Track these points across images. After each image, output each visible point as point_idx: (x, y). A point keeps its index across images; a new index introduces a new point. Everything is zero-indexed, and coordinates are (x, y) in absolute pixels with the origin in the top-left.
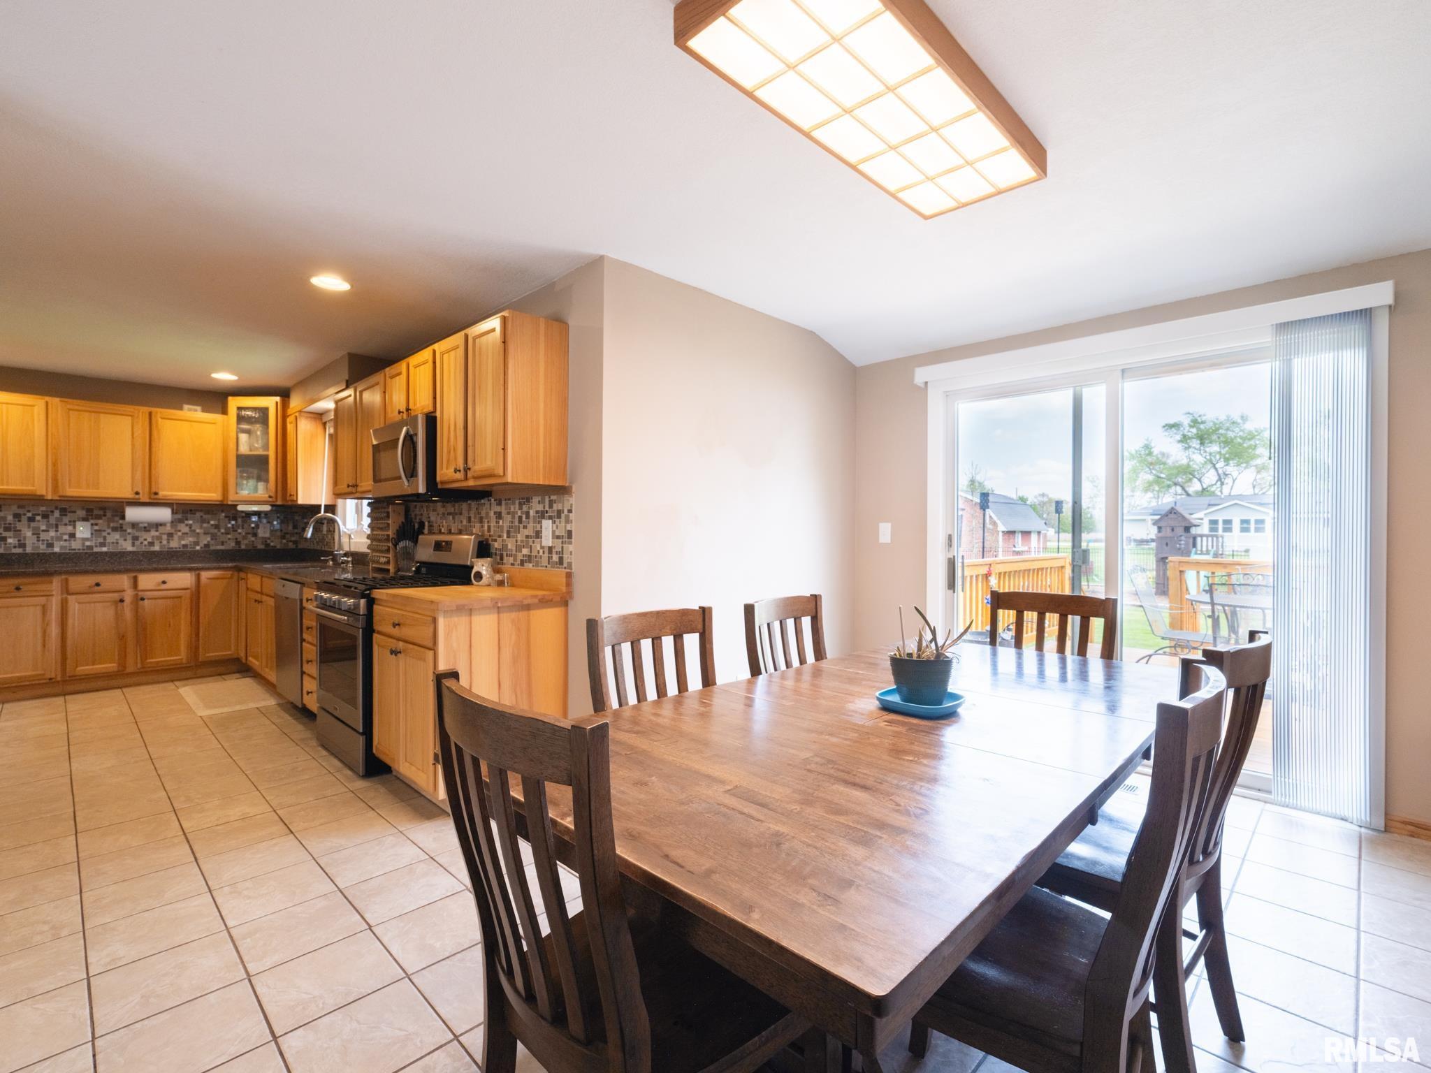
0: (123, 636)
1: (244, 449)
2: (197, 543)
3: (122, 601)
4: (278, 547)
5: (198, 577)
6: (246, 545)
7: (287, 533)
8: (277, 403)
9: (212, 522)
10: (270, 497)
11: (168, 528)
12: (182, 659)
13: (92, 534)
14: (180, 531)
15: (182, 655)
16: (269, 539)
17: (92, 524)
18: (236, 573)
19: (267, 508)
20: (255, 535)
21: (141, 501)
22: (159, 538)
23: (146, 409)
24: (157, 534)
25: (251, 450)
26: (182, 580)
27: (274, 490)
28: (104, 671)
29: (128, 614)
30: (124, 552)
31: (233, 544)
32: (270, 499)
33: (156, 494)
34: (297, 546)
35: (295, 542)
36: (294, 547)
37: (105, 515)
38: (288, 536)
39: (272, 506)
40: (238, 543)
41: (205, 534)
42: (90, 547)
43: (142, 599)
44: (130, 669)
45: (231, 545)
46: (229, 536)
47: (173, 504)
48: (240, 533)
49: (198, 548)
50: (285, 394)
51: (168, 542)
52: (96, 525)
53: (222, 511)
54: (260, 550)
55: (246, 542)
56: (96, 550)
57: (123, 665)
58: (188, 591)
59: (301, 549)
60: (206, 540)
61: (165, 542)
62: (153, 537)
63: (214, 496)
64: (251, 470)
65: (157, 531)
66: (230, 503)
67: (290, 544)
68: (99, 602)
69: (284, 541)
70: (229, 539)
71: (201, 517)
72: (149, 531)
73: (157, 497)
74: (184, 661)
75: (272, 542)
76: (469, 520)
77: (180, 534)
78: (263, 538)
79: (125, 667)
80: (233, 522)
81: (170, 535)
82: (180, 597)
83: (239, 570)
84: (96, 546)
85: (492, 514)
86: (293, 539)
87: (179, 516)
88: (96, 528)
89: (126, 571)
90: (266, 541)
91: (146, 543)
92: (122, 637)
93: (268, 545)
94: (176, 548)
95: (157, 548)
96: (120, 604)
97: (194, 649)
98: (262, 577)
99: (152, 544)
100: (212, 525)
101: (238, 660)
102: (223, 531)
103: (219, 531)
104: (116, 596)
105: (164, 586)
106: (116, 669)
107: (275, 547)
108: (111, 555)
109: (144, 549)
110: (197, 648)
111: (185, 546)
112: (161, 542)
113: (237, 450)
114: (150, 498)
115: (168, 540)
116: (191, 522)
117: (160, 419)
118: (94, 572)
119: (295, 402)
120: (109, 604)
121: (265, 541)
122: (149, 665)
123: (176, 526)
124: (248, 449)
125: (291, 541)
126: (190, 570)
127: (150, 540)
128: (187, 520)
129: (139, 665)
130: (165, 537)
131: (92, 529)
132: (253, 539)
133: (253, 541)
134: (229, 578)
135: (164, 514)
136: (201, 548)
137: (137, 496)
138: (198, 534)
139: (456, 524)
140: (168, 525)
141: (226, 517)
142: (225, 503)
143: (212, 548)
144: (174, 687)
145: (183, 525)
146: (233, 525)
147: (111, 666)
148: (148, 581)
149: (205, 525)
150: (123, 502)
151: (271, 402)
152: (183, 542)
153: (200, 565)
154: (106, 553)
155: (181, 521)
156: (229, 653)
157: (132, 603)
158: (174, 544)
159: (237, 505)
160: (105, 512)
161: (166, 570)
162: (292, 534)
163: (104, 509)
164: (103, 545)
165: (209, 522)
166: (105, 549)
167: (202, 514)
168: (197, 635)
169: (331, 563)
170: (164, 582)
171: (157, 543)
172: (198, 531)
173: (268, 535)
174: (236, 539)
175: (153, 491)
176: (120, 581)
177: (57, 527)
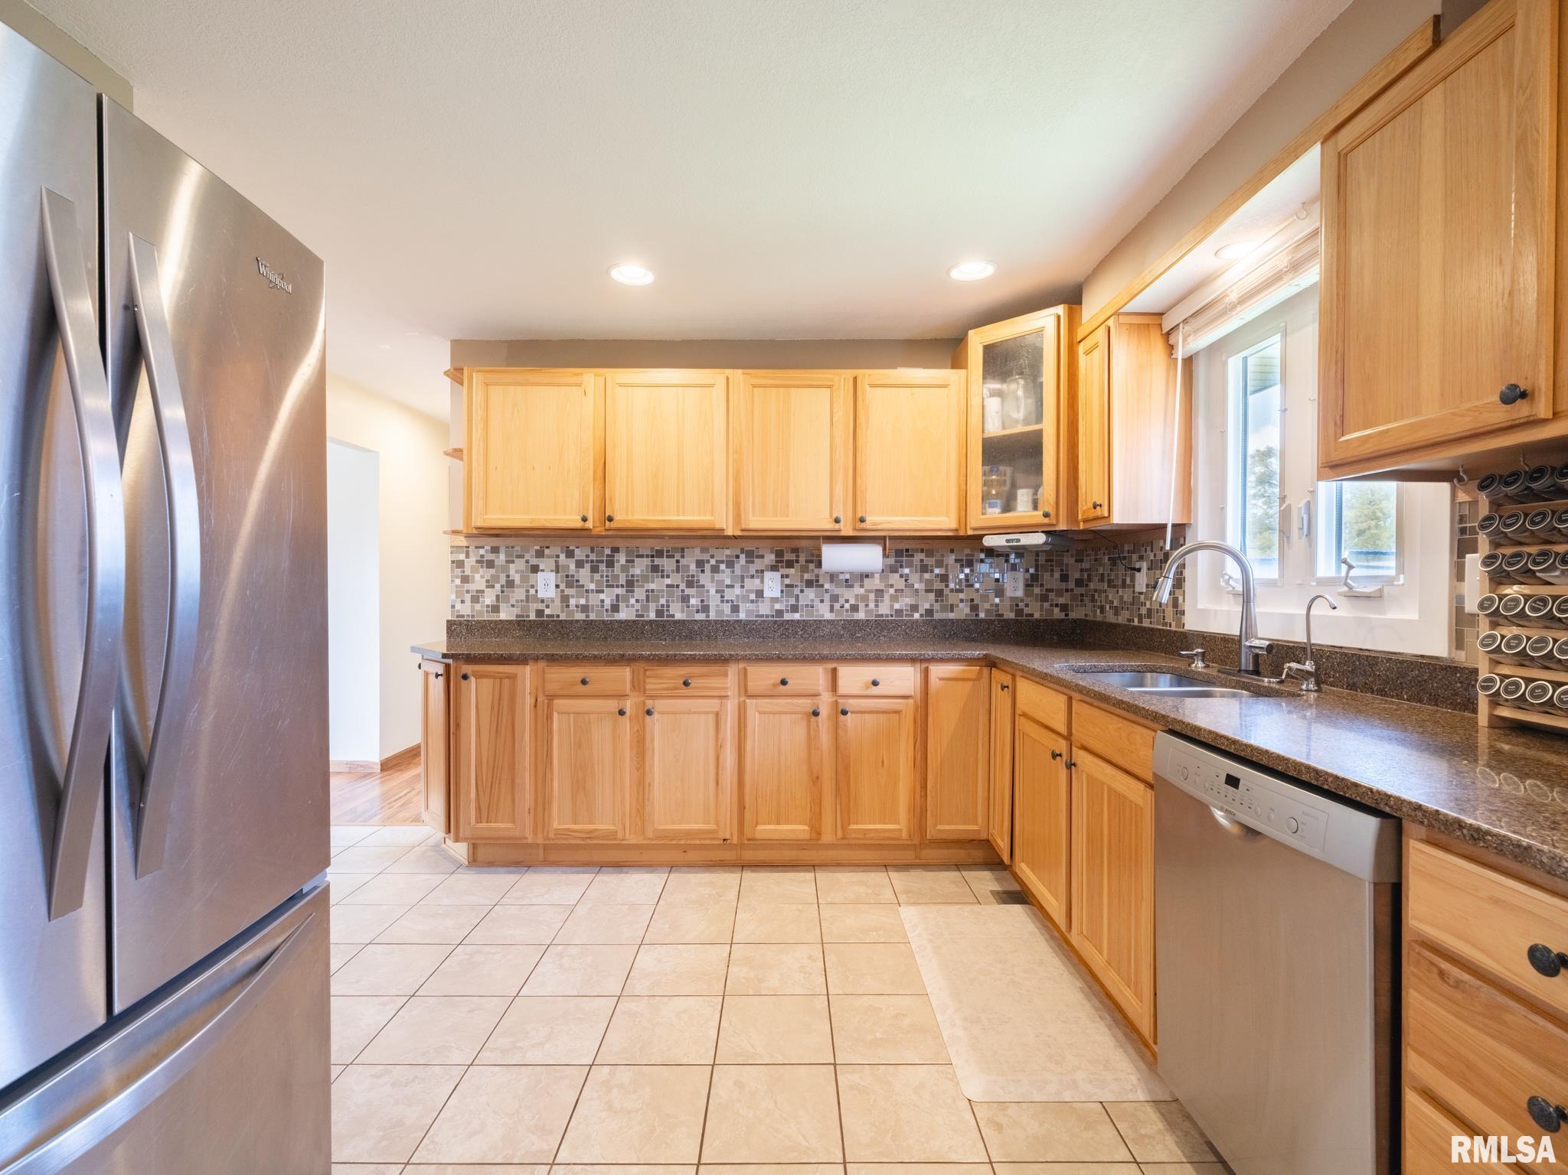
0: (818, 778)
1: (994, 428)
2: (914, 608)
3: (816, 714)
4: (1037, 615)
5: (926, 673)
6: (987, 611)
7: (1051, 590)
8: (1059, 317)
9: (937, 571)
10: (1046, 515)
11: (876, 583)
12: (900, 830)
13: (782, 591)
14: (892, 586)
15: (899, 825)
16: (1022, 601)
17: (782, 576)
18: (986, 671)
19: (1039, 539)
20: (1000, 593)
21: (843, 533)
22: (865, 598)
23: (848, 374)
24: (862, 591)
25: (1004, 428)
26: (900, 678)
27: (1052, 500)
28: (792, 836)
29: (825, 738)
30: (820, 621)
31: (967, 610)
32: (1046, 521)
33: (862, 520)
34: (1067, 615)
35: (1064, 608)
36: (1062, 616)
37: (797, 562)
38: (1052, 595)
39: (1047, 533)
40: (974, 608)
41: (927, 591)
42: (780, 613)
43: (844, 713)
44: (827, 837)
45: (963, 611)
46: (962, 596)
47: (884, 538)
48: (977, 590)
49: (917, 616)
50: (1072, 297)
51: (877, 606)
52: (787, 576)
53: (952, 551)
54: (1007, 621)
55: (987, 606)
56: (787, 616)
57: (818, 833)
58: (911, 701)
59: (1075, 621)
60: (927, 602)
61: (872, 605)
62: (857, 596)
63: (942, 521)
64: (1001, 468)
65: (862, 586)
66: (970, 532)
67: (1056, 610)
68: (786, 713)
69: (1046, 605)
70: (962, 601)
71: (922, 561)
72: (852, 586)
73: (863, 525)
74: (904, 835)
75: (1027, 605)
77: (892, 591)
78: (1012, 599)
79: (819, 834)
80: (967, 571)
81: (879, 593)
82: (898, 712)
83: (991, 663)
84: (787, 611)
86: (1061, 601)
87: (891, 561)
88: (787, 581)
89: (824, 659)
90: (1017, 605)
91: (847, 606)
92: (816, 779)
93: (1019, 612)
94: (887, 616)
95: (861, 615)
96: (813, 718)
97: (920, 814)
98: (1070, 699)
99: (855, 608)
100: (937, 576)
101: (987, 844)
102: (952, 585)
103: (947, 586)
104: (807, 704)
105: (875, 691)
106: (807, 836)
107: (1032, 615)
108: (804, 624)
109: (845, 616)
110: (924, 811)
111: (899, 612)
112: (867, 605)
113: (983, 432)
114: (855, 529)
115: (876, 601)
116: (907, 571)
117: (868, 387)
118: (779, 659)
119: (1096, 305)
120: (800, 716)
121: (1015, 603)
122: (853, 836)
123: (888, 577)
124: (1001, 428)
125: (1057, 605)
126: (913, 660)
127: (852, 601)
128: (901, 567)
129: (840, 834)
130: (872, 596)
131: (782, 582)
132: (997, 600)
133: (997, 605)
134: (973, 680)
135: (870, 557)
136: (921, 615)
137: (837, 526)
138: (917, 591)
140: (877, 576)
141: (957, 561)
142: (962, 533)
143: (937, 616)
144: (888, 895)
145: (897, 576)
146: (966, 575)
147: (798, 829)
148: (853, 677)
149: (927, 576)
150: (818, 538)
151: (1045, 322)
152: (897, 606)
153: (930, 653)
154: (798, 621)
155: (893, 569)
156: (975, 827)
157: (829, 717)
158: (884, 609)
159: (981, 537)
160: (798, 556)
161: (878, 659)
162: (1059, 593)
163: (795, 550)
164: (794, 609)
165: (932, 571)
166: (797, 616)
167: (921, 556)
168: (924, 787)
169: (1200, 664)
170: (875, 683)
171: (862, 606)
172: (916, 586)
173: (1020, 593)
174: (972, 600)
175: (859, 515)
176: (814, 676)
177: (743, 581)
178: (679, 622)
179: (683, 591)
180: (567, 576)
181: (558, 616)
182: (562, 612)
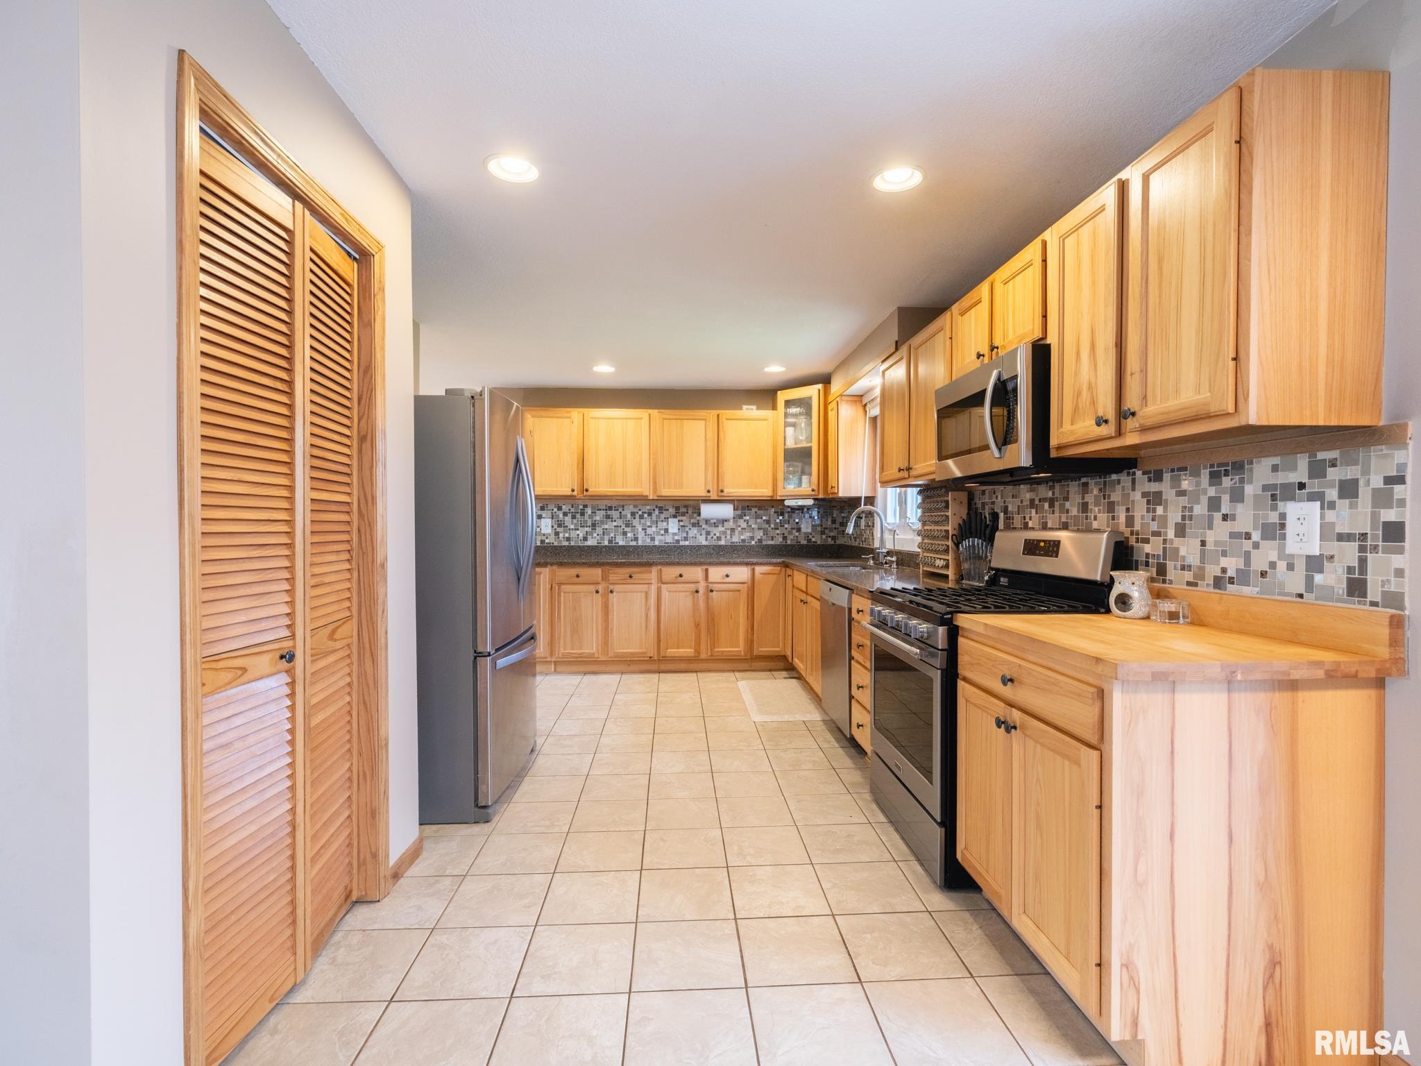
0: (698, 625)
1: (791, 444)
2: (752, 538)
3: (697, 592)
4: (819, 542)
5: (753, 570)
6: (791, 540)
7: (827, 528)
8: (819, 390)
9: (764, 518)
10: (813, 490)
11: (731, 524)
12: (740, 651)
13: (679, 529)
14: (740, 526)
15: (740, 648)
16: (811, 534)
17: (679, 521)
18: (783, 569)
19: (810, 502)
20: (799, 530)
21: (712, 498)
22: (724, 533)
23: (714, 413)
24: (723, 529)
25: (796, 444)
26: (740, 573)
27: (816, 483)
28: (685, 655)
29: (702, 605)
30: (700, 546)
31: (781, 539)
32: (813, 493)
33: (722, 491)
34: (835, 542)
35: (834, 538)
36: (833, 542)
37: (687, 513)
38: (827, 531)
39: (815, 499)
40: (785, 538)
41: (759, 529)
42: (678, 541)
43: (712, 591)
44: (703, 656)
45: (779, 540)
46: (778, 531)
47: (734, 500)
48: (786, 529)
49: (753, 543)
50: (826, 380)
51: (731, 537)
52: (682, 521)
53: (773, 507)
54: (802, 545)
55: (791, 537)
56: (682, 543)
57: (698, 652)
58: (746, 585)
59: (839, 545)
60: (759, 534)
61: (729, 537)
62: (720, 532)
63: (764, 492)
64: (796, 464)
65: (723, 526)
66: (778, 498)
67: (829, 539)
68: (682, 592)
69: (824, 537)
70: (778, 534)
71: (756, 512)
72: (718, 526)
73: (722, 494)
74: (742, 654)
75: (813, 537)
76: (1084, 507)
77: (739, 529)
78: (805, 533)
79: (699, 653)
80: (781, 518)
81: (733, 530)
82: (739, 591)
83: (786, 566)
84: (682, 540)
85: (1137, 496)
86: (832, 534)
87: (739, 512)
88: (682, 524)
89: (701, 564)
90: (808, 537)
91: (715, 537)
92: (697, 625)
93: (809, 541)
94: (737, 543)
95: (722, 543)
96: (696, 594)
97: (750, 643)
98: (807, 575)
99: (719, 539)
100: (764, 521)
101: (784, 657)
102: (772, 526)
103: (770, 526)
104: (693, 587)
105: (727, 580)
106: (693, 655)
107: (816, 542)
108: (691, 547)
109: (714, 543)
110: (752, 642)
111: (743, 541)
112: (726, 537)
113: (785, 444)
114: (718, 496)
115: (731, 534)
116: (748, 518)
117: (725, 420)
118: (678, 564)
119: (836, 386)
120: (689, 593)
121: (807, 536)
122: (717, 654)
123: (737, 521)
124: (794, 443)
125: (830, 537)
126: (747, 564)
127: (718, 535)
128: (745, 515)
129: (709, 654)
130: (729, 532)
131: (679, 524)
132: (797, 534)
133: (797, 537)
134: (777, 574)
135: (726, 511)
136: (756, 542)
137: (709, 494)
138: (753, 529)
139: (1057, 514)
140: (732, 521)
141: (775, 512)
142: (775, 498)
143: (764, 543)
144: (734, 679)
145: (742, 520)
146: (781, 520)
147: (688, 651)
148: (716, 573)
149: (759, 521)
150: (698, 500)
151: (813, 391)
152: (742, 537)
153: (755, 560)
154: (688, 546)
155: (741, 517)
156: (778, 649)
157: (704, 594)
158: (736, 539)
159: (784, 500)
160: (687, 510)
161: (729, 564)
162: (831, 530)
163: (686, 507)
164: (686, 539)
165: (762, 518)
166: (687, 543)
167: (756, 510)
168: (752, 629)
169: (872, 562)
170: (727, 576)
171: (723, 537)
172: (753, 526)
173: (809, 530)
174: (783, 534)
175: (720, 488)
176: (695, 573)
177: (657, 524)
178: (621, 546)
179: (623, 529)
180: (558, 521)
181: (553, 543)
182: (555, 541)
